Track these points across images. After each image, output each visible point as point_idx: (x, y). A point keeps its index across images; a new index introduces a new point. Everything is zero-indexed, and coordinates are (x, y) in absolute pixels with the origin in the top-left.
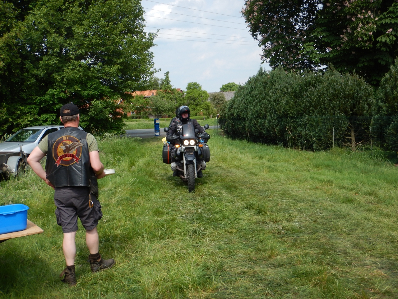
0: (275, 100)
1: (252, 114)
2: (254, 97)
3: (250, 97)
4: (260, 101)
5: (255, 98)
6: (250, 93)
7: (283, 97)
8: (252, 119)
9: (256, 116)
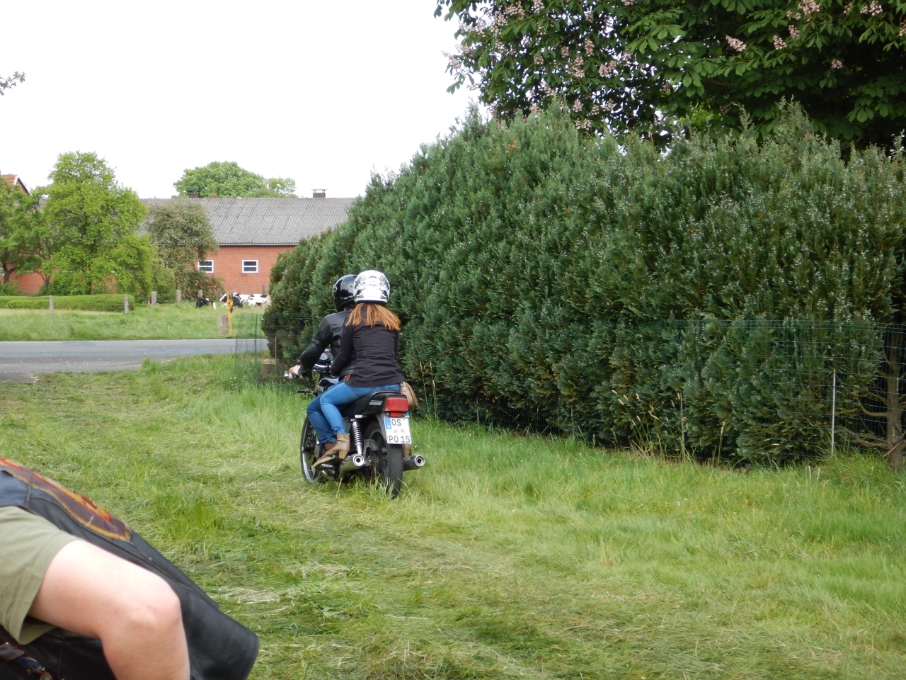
0: (555, 243)
1: (444, 301)
2: (447, 227)
3: (429, 226)
4: (478, 249)
5: (452, 233)
6: (429, 209)
7: (592, 232)
8: (439, 321)
9: (464, 308)
